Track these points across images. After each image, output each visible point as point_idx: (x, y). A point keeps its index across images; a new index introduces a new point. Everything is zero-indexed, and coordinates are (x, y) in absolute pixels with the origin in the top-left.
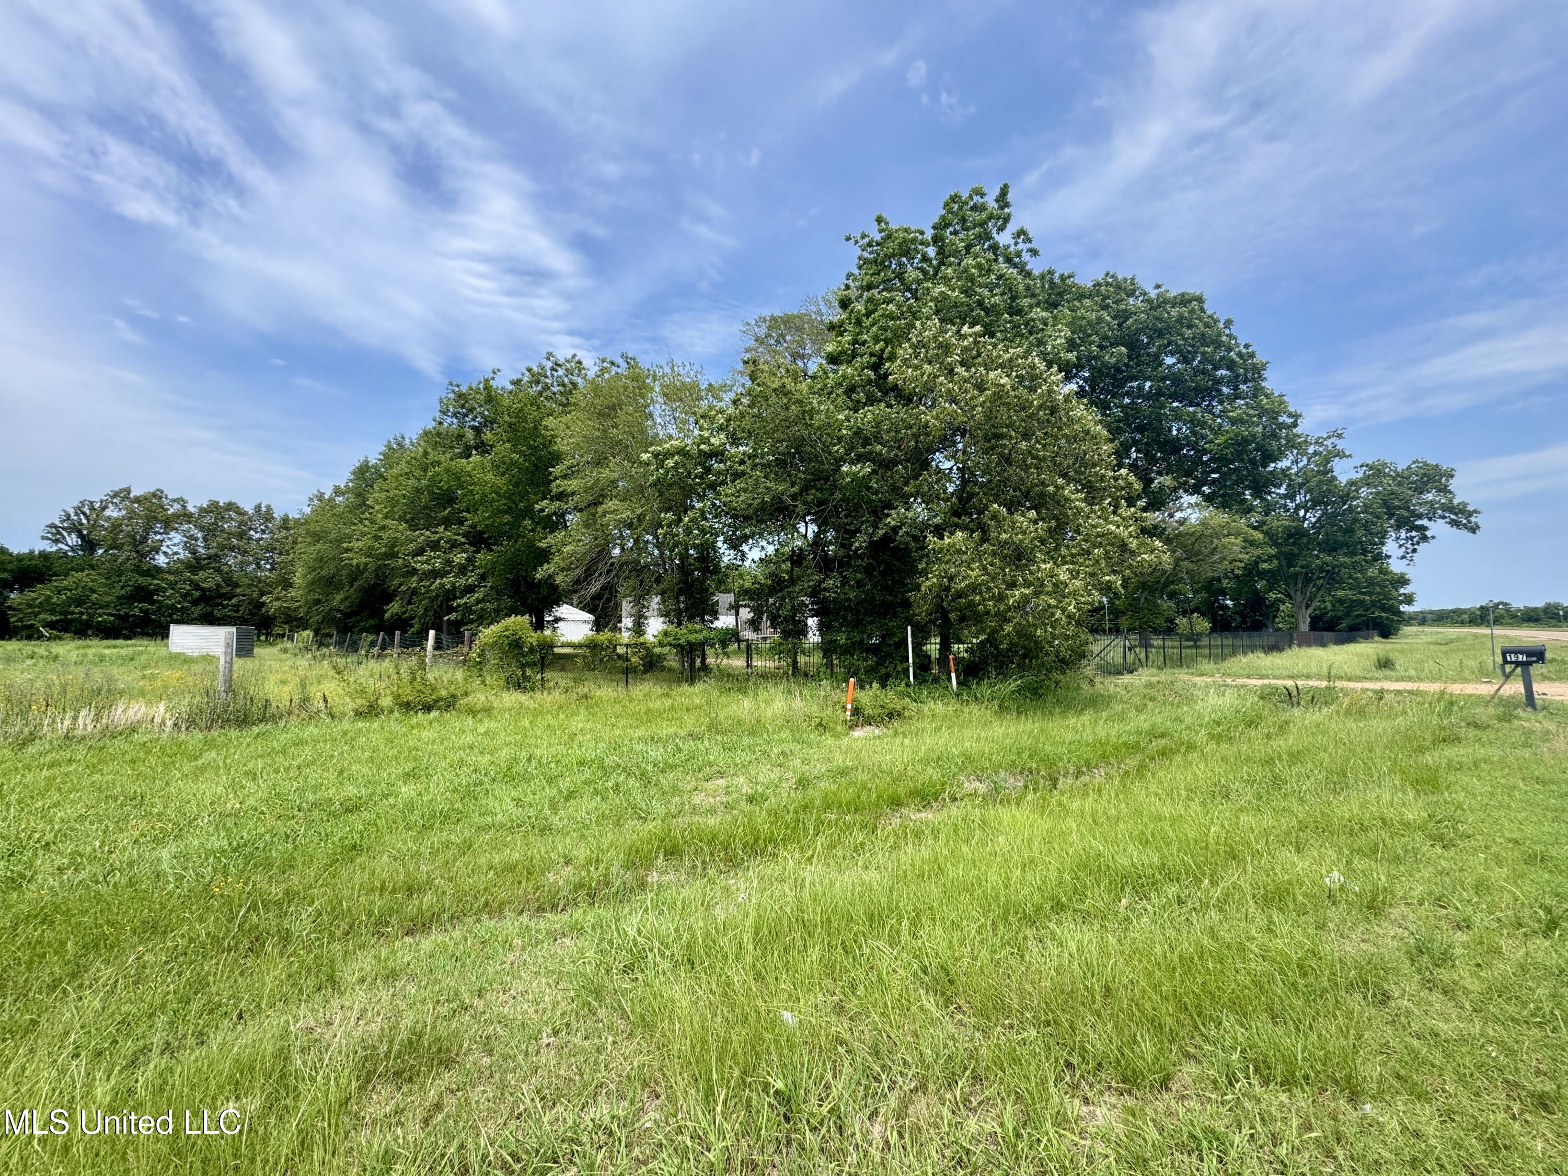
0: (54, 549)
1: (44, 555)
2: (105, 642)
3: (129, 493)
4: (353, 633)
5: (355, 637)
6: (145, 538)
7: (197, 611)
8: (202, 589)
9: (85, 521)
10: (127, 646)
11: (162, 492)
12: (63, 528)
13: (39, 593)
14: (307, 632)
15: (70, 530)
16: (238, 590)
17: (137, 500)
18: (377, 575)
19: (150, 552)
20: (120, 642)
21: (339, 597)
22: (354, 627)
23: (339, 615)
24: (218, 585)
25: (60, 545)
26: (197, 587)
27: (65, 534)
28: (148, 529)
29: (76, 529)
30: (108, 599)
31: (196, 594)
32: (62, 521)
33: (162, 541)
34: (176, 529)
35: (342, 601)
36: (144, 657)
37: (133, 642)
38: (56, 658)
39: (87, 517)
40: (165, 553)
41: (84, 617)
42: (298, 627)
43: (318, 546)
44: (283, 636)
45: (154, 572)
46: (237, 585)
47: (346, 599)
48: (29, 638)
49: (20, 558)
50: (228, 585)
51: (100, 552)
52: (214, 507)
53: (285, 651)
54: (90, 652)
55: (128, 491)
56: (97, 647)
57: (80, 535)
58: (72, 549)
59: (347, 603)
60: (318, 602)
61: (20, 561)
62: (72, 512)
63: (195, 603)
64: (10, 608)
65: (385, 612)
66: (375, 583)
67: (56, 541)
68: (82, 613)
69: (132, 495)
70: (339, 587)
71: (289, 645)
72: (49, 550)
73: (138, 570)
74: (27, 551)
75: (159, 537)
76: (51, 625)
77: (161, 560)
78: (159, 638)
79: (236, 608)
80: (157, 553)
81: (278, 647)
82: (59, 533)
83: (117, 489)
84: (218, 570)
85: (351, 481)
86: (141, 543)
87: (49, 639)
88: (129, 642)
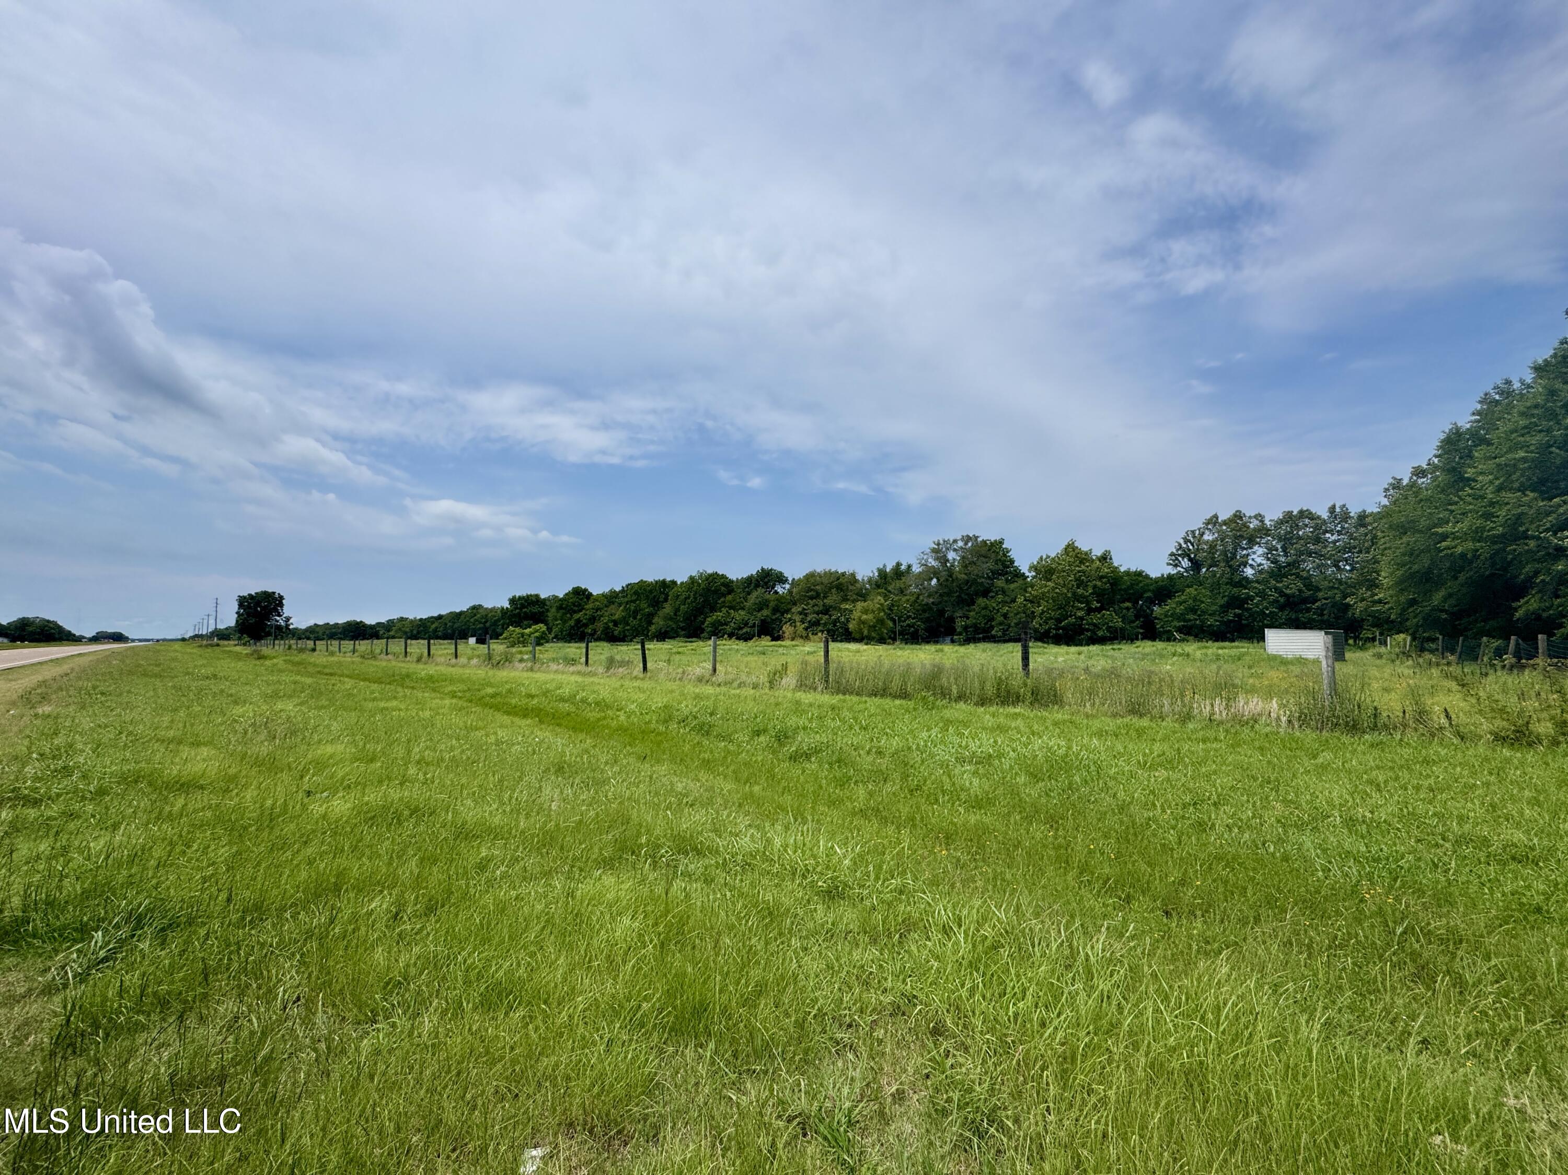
0: (1175, 572)
1: (1170, 577)
2: (1217, 644)
3: (1217, 518)
4: (1466, 637)
5: (1473, 643)
6: (1234, 555)
7: (1284, 615)
8: (1285, 595)
9: (1191, 547)
10: (1232, 647)
11: (1240, 512)
12: (1179, 555)
13: (1170, 605)
14: (1402, 636)
15: (1183, 557)
16: (1320, 595)
17: (1225, 523)
18: (1493, 564)
19: (1239, 566)
20: (1227, 644)
21: (1441, 594)
22: (1466, 629)
23: (1444, 616)
24: (1300, 591)
25: (1179, 569)
26: (1282, 594)
27: (1180, 559)
28: (1237, 546)
29: (1186, 554)
30: (1214, 608)
31: (1282, 600)
32: (1178, 550)
33: (1248, 555)
34: (1259, 543)
35: (1445, 599)
36: (1248, 658)
37: (1236, 644)
38: (1188, 655)
39: (1192, 545)
40: (1251, 566)
41: (1198, 622)
42: (1390, 630)
43: (1405, 539)
44: (1374, 639)
45: (1244, 583)
46: (1318, 589)
47: (1450, 595)
48: (1169, 640)
49: (1157, 580)
50: (1310, 590)
51: (1204, 570)
52: (1289, 518)
53: (1380, 656)
54: (1210, 651)
55: (1216, 517)
56: (1213, 648)
57: (1190, 560)
58: (1186, 570)
59: (1452, 601)
60: (1413, 602)
61: (1157, 582)
62: (1182, 541)
63: (1282, 608)
64: (1156, 618)
65: (1516, 610)
66: (1492, 575)
67: (1176, 566)
68: (1196, 620)
69: (1220, 520)
70: (1439, 584)
71: (1383, 650)
72: (1173, 573)
73: (1232, 583)
74: (1160, 575)
75: (1245, 552)
76: (1180, 630)
77: (1249, 572)
78: (1255, 641)
79: (1321, 612)
80: (1245, 566)
81: (1371, 652)
82: (1177, 559)
83: (1208, 517)
84: (1298, 576)
85: (1436, 456)
86: (1232, 559)
87: (1180, 641)
88: (1233, 644)
